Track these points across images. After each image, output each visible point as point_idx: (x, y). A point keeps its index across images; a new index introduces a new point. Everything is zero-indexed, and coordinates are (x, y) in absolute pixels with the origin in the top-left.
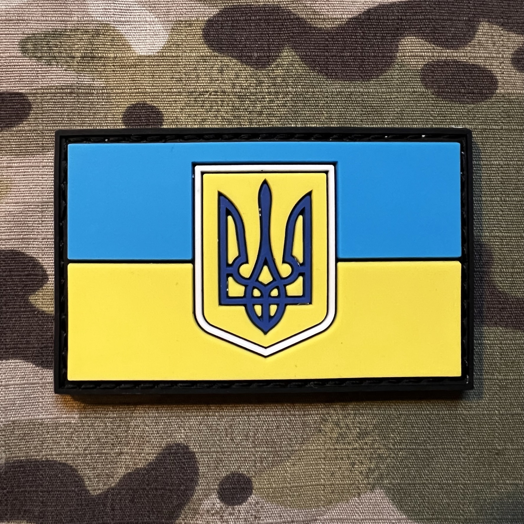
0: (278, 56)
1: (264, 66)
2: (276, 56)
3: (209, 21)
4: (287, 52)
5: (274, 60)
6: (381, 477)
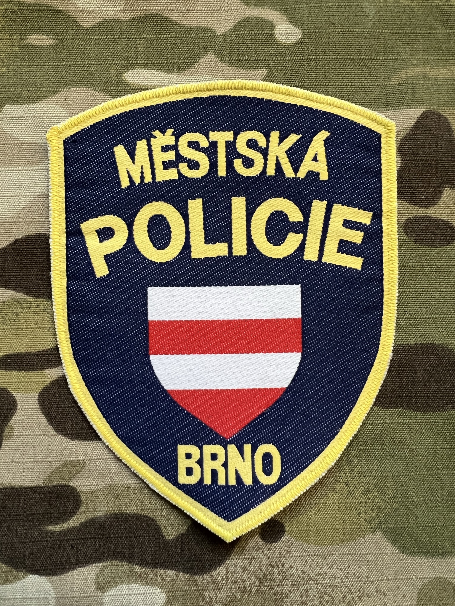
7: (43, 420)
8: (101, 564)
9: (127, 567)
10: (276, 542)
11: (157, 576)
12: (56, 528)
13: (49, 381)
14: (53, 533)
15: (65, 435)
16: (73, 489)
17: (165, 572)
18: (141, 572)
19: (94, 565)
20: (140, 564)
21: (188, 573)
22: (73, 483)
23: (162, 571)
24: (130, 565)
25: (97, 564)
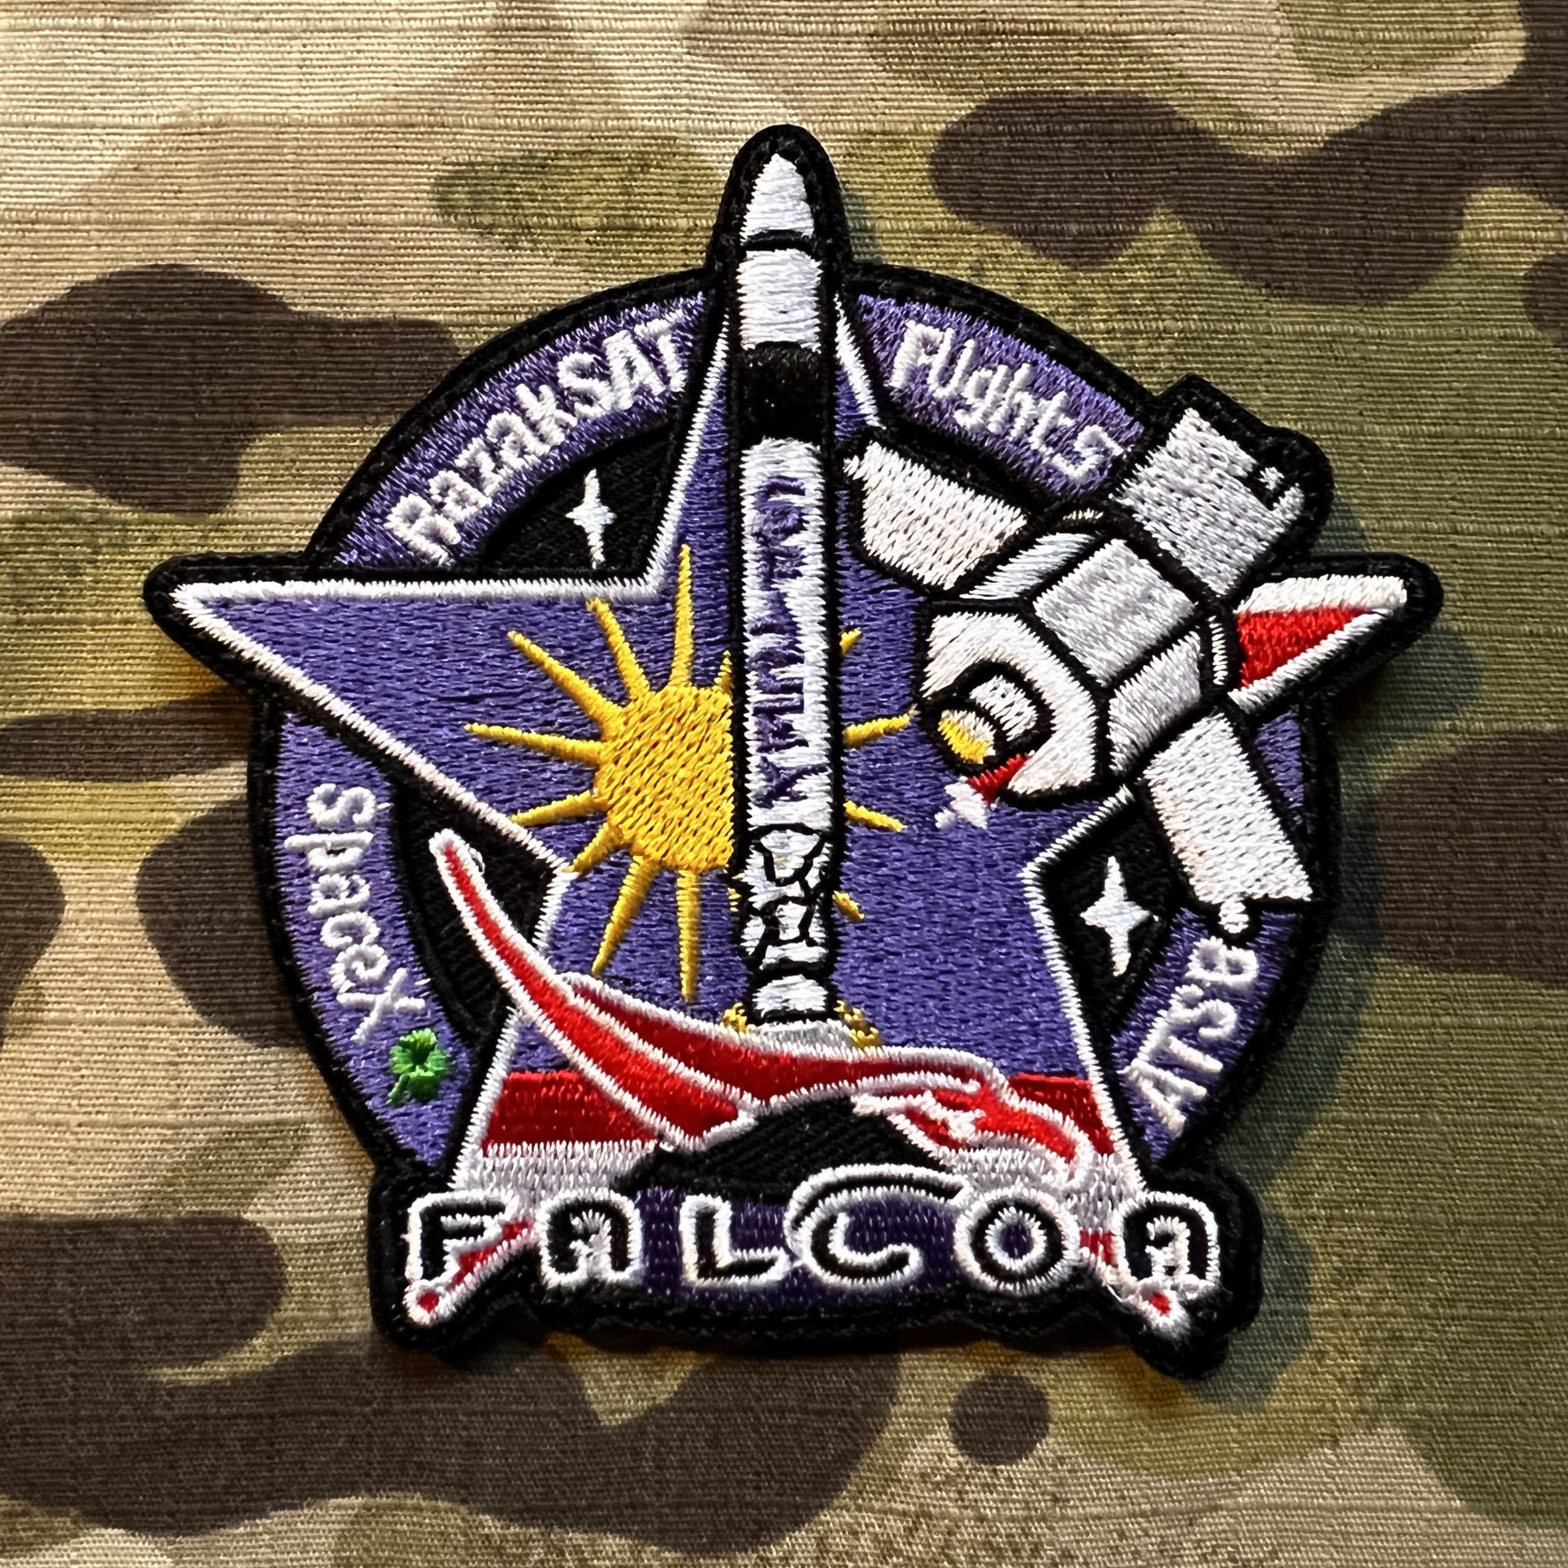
0: (1136, 232)
1: (1095, 260)
2: (1131, 232)
3: (947, 133)
4: (1161, 222)
5: (1125, 244)
6: (1397, 1394)
7: (151, 964)
8: (353, 1500)
9: (455, 1520)
10: (1011, 1460)
11: (562, 1553)
12: (191, 1376)
13: (179, 820)
14: (176, 1390)
15: (233, 1027)
16: (255, 1236)
17: (592, 1543)
18: (504, 1538)
19: (333, 1502)
20: (497, 1512)
21: (675, 1548)
22: (258, 1212)
23: (578, 1538)
24: (463, 1509)
25: (340, 1500)
